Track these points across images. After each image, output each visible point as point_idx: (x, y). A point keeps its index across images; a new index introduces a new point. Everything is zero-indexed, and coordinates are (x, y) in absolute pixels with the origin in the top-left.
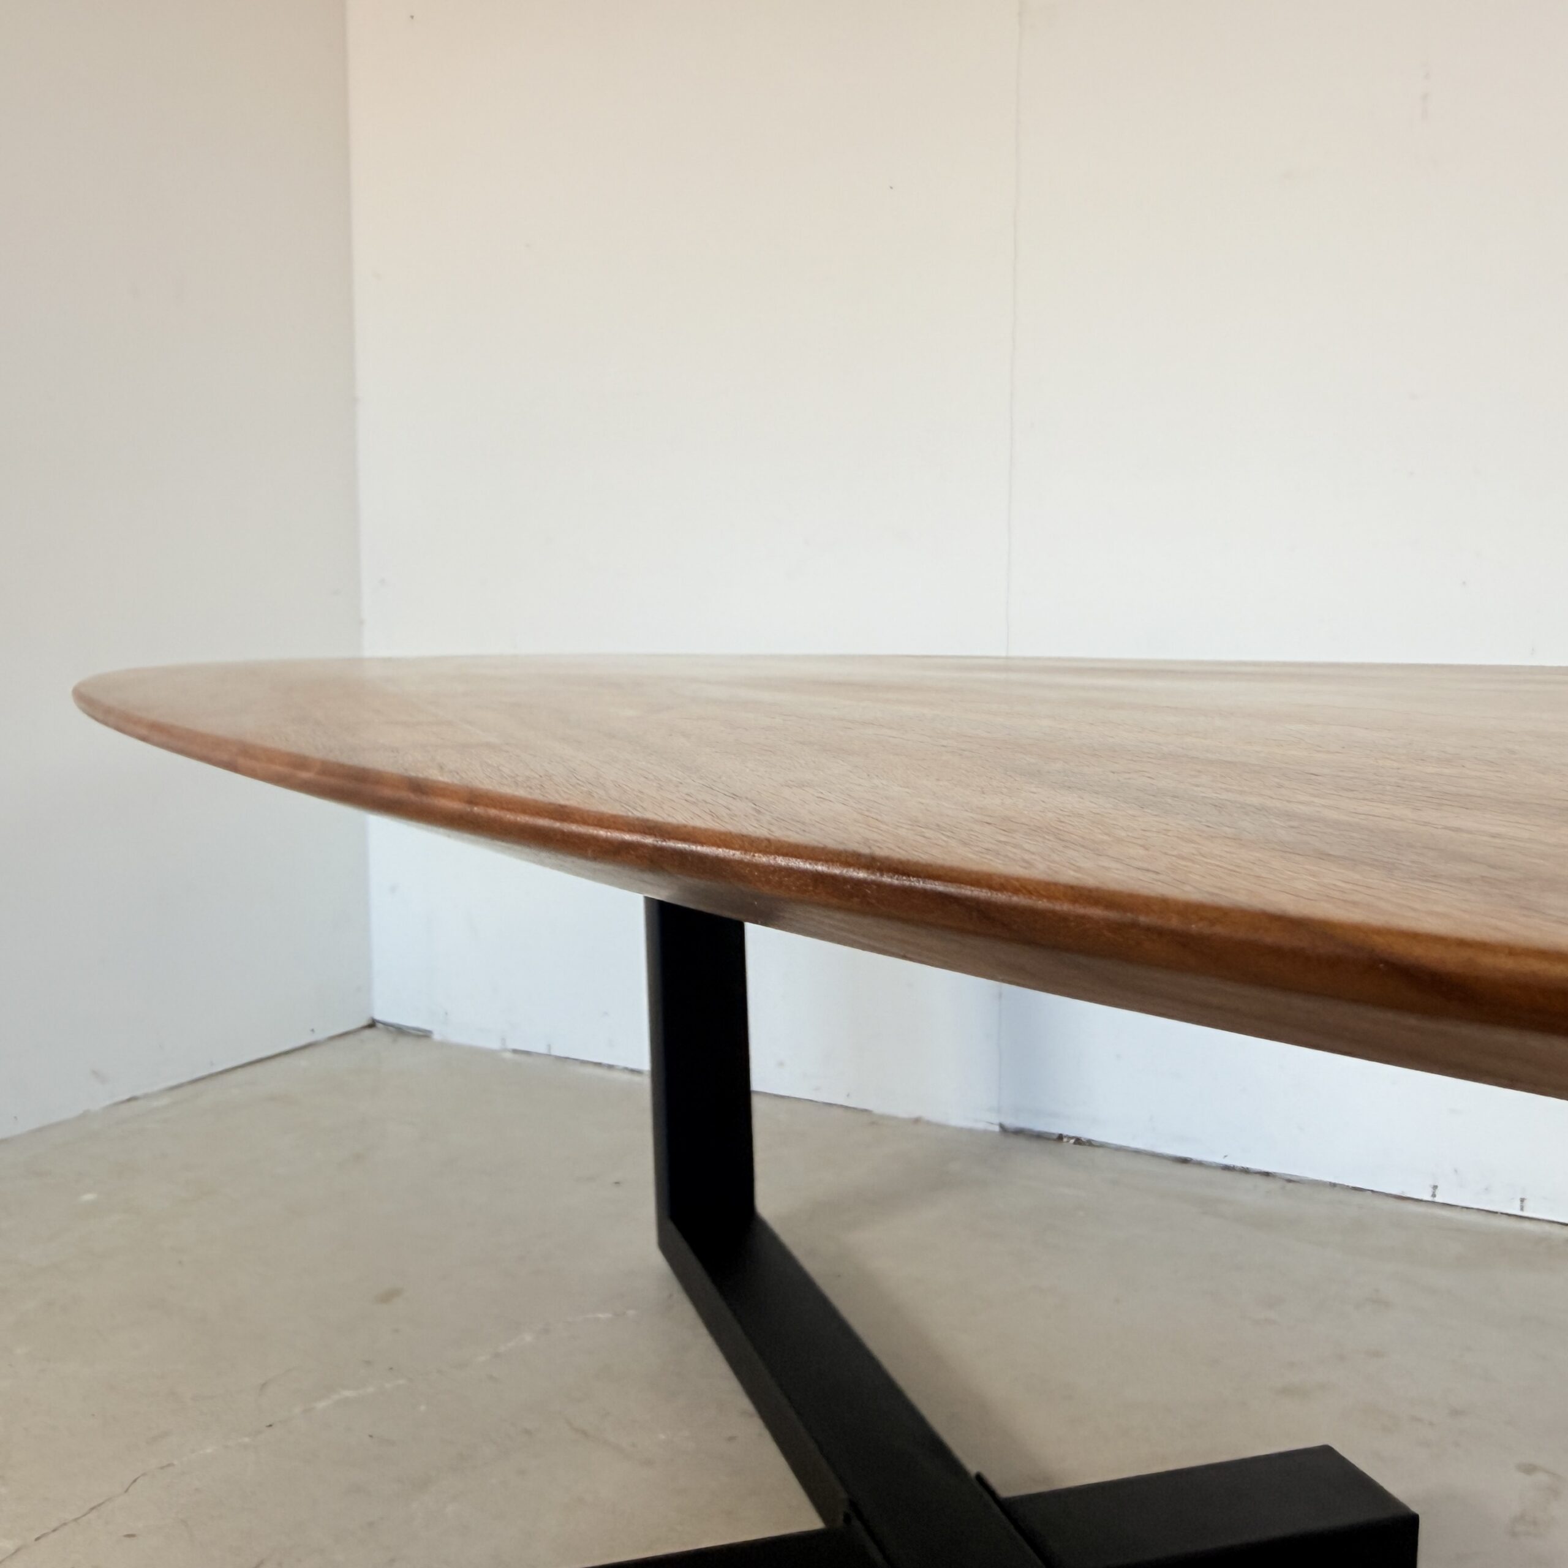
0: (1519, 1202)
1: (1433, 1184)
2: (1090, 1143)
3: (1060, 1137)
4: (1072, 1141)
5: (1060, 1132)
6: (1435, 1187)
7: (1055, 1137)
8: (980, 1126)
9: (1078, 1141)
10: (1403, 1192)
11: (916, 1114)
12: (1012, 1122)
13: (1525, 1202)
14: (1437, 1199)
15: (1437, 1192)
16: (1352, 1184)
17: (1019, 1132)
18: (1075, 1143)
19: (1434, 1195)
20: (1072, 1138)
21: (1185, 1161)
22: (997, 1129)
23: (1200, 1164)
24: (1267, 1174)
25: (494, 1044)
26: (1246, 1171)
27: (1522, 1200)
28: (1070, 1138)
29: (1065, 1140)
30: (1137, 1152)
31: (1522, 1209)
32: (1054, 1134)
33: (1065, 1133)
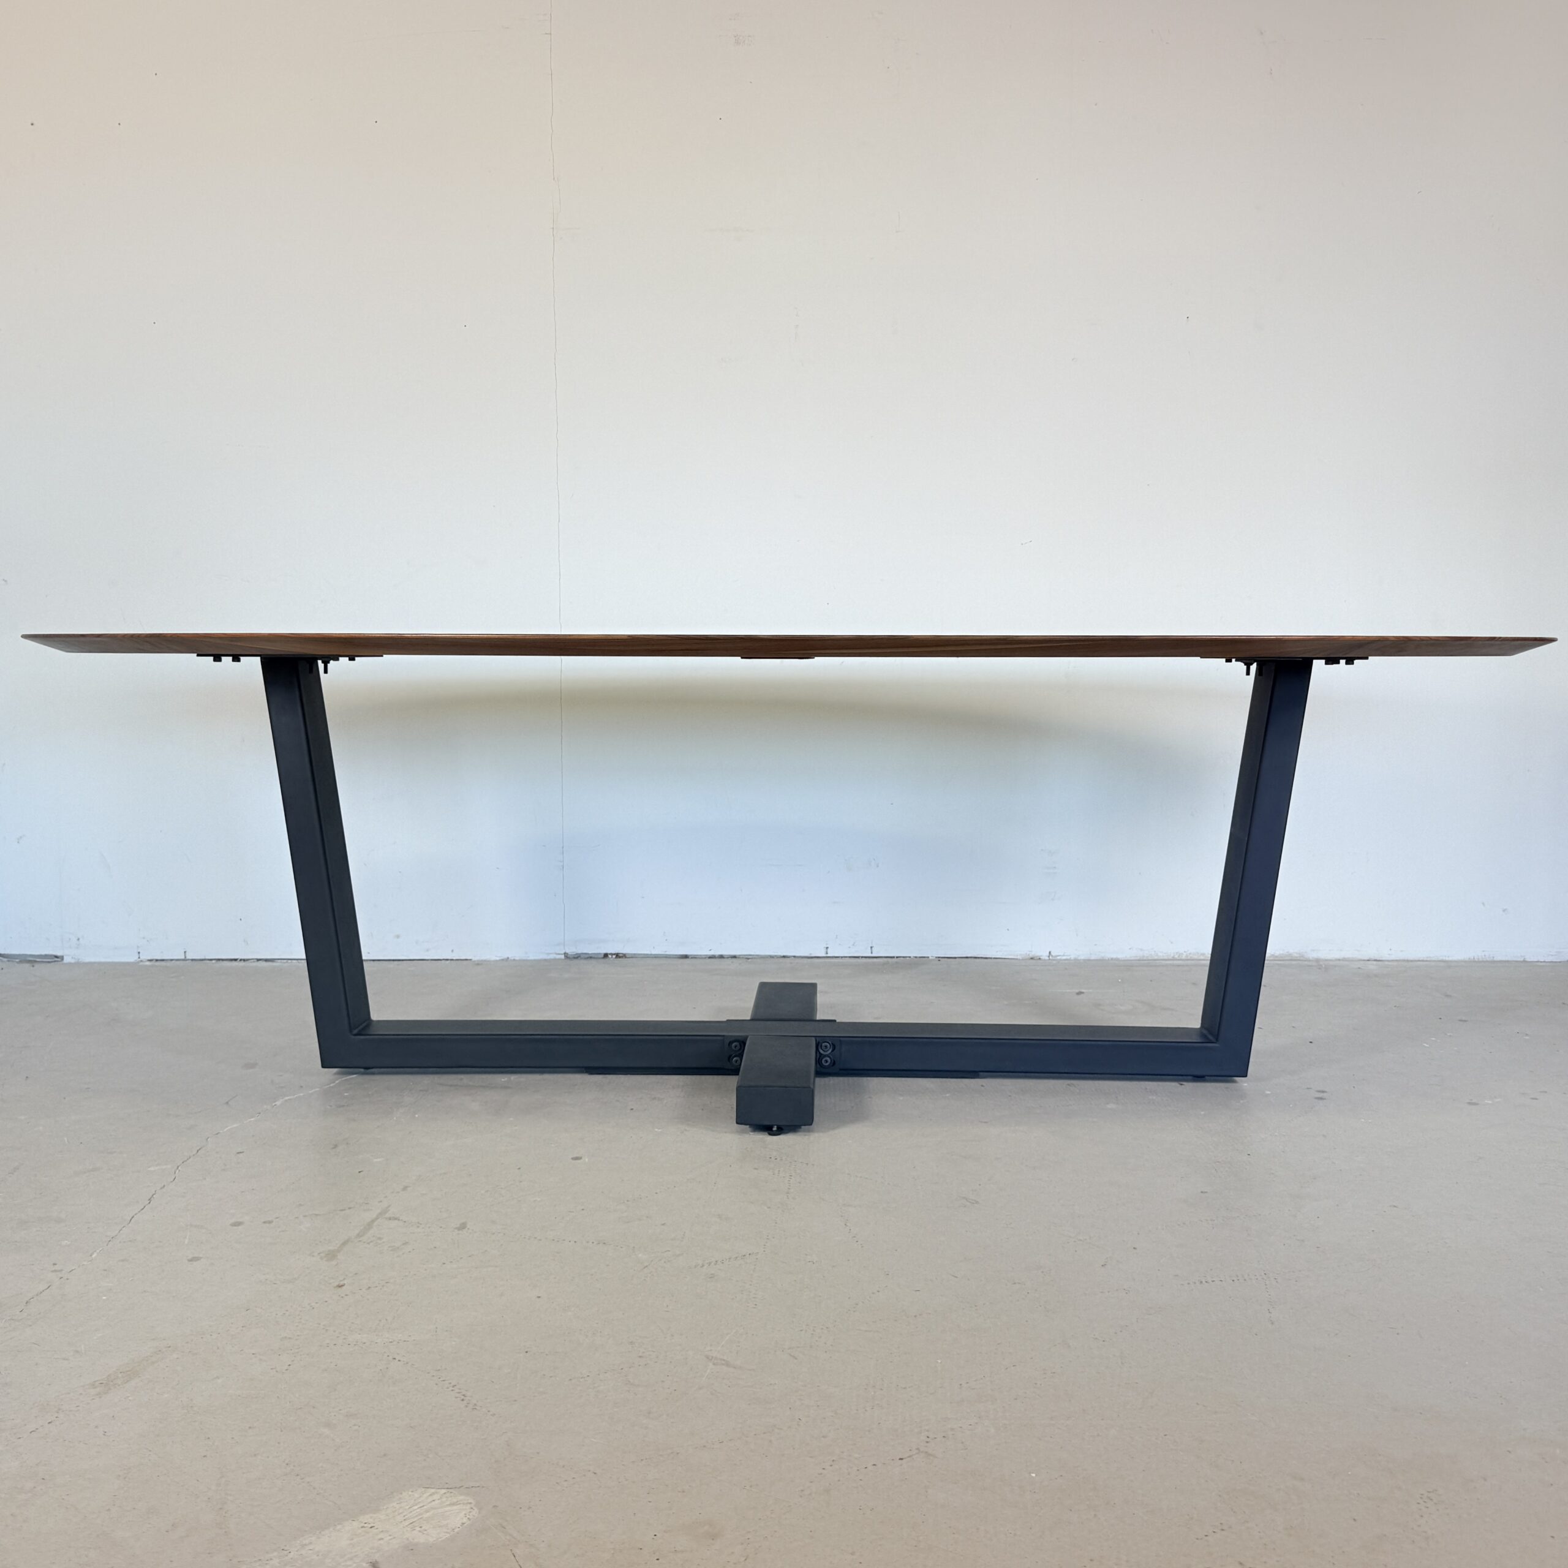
0: (870, 948)
1: (826, 946)
2: (624, 956)
3: (606, 955)
4: (614, 956)
5: (605, 952)
6: (827, 948)
7: (602, 956)
8: (552, 957)
9: (617, 955)
10: (811, 954)
11: (505, 956)
12: (571, 950)
13: (873, 948)
14: (829, 955)
15: (829, 950)
16: (782, 954)
17: (577, 957)
18: (616, 958)
19: (827, 953)
20: (614, 954)
21: (686, 957)
22: (563, 957)
23: (695, 957)
24: (734, 957)
25: (133, 958)
26: (721, 957)
27: (871, 947)
28: (612, 954)
29: (610, 956)
30: (656, 957)
31: (872, 953)
32: (600, 954)
33: (609, 952)
